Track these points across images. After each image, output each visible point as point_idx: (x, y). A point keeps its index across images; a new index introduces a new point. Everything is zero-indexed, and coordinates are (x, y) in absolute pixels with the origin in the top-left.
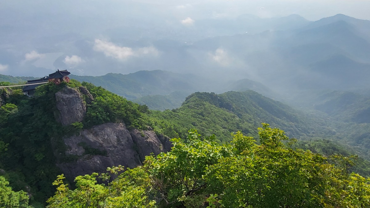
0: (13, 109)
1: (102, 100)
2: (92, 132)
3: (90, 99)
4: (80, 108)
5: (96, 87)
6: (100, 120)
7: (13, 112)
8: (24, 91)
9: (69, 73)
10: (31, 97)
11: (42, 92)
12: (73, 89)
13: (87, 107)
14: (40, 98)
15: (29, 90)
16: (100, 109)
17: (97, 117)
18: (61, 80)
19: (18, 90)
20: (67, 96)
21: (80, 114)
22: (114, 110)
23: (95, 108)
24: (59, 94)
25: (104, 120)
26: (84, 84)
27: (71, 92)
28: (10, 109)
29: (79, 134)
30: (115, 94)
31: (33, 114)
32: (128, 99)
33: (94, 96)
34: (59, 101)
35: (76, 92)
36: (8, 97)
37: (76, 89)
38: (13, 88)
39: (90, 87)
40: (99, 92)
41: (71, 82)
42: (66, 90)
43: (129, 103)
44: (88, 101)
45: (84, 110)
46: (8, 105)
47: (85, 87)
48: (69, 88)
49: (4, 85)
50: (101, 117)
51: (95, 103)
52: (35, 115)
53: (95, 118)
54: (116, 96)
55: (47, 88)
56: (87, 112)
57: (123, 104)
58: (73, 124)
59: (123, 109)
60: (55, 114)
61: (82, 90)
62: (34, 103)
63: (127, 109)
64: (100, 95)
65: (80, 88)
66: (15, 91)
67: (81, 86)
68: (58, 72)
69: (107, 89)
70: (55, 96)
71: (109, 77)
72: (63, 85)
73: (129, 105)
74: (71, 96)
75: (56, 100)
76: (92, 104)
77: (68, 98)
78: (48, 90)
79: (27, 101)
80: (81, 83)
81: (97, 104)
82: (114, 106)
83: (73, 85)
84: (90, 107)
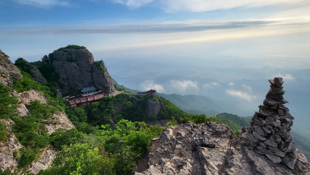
0: (130, 104)
1: (168, 107)
2: (160, 123)
3: (163, 105)
4: (157, 109)
5: (166, 100)
6: (165, 117)
7: (130, 105)
8: (136, 97)
9: (156, 91)
10: (138, 100)
11: (143, 98)
12: (156, 99)
13: (161, 109)
14: (142, 101)
15: (138, 97)
16: (166, 111)
17: (164, 115)
18: (152, 94)
19: (134, 96)
20: (153, 102)
21: (157, 112)
22: (173, 113)
23: (164, 110)
24: (150, 101)
25: (167, 117)
26: (161, 97)
27: (155, 100)
28: (129, 104)
29: (154, 122)
30: (175, 105)
31: (137, 108)
32: (181, 109)
33: (165, 104)
34: (149, 104)
35: (157, 101)
36: (129, 98)
37: (157, 100)
38: (132, 95)
39: (164, 99)
40: (167, 103)
41: (156, 95)
42: (153, 99)
43: (182, 111)
44: (162, 106)
45: (159, 110)
46: (129, 102)
47: (161, 99)
48: (155, 98)
49: (129, 93)
50: (166, 115)
51: (165, 108)
52: (138, 108)
53: (163, 115)
54: (176, 106)
55: (145, 97)
56: (160, 111)
57: (178, 111)
58: (153, 116)
59: (178, 114)
60: (146, 109)
61: (160, 100)
62: (139, 103)
63: (180, 114)
64: (167, 104)
65: (159, 99)
66: (133, 96)
67: (160, 98)
68: (151, 90)
69: (171, 102)
70: (148, 102)
71: (174, 96)
72: (152, 97)
73: (181, 112)
74: (154, 103)
75: (148, 103)
76: (163, 108)
77: (153, 103)
78: (145, 98)
79: (136, 102)
80: (160, 97)
81: (165, 109)
82: (174, 111)
83: (156, 97)
84: (162, 109)
